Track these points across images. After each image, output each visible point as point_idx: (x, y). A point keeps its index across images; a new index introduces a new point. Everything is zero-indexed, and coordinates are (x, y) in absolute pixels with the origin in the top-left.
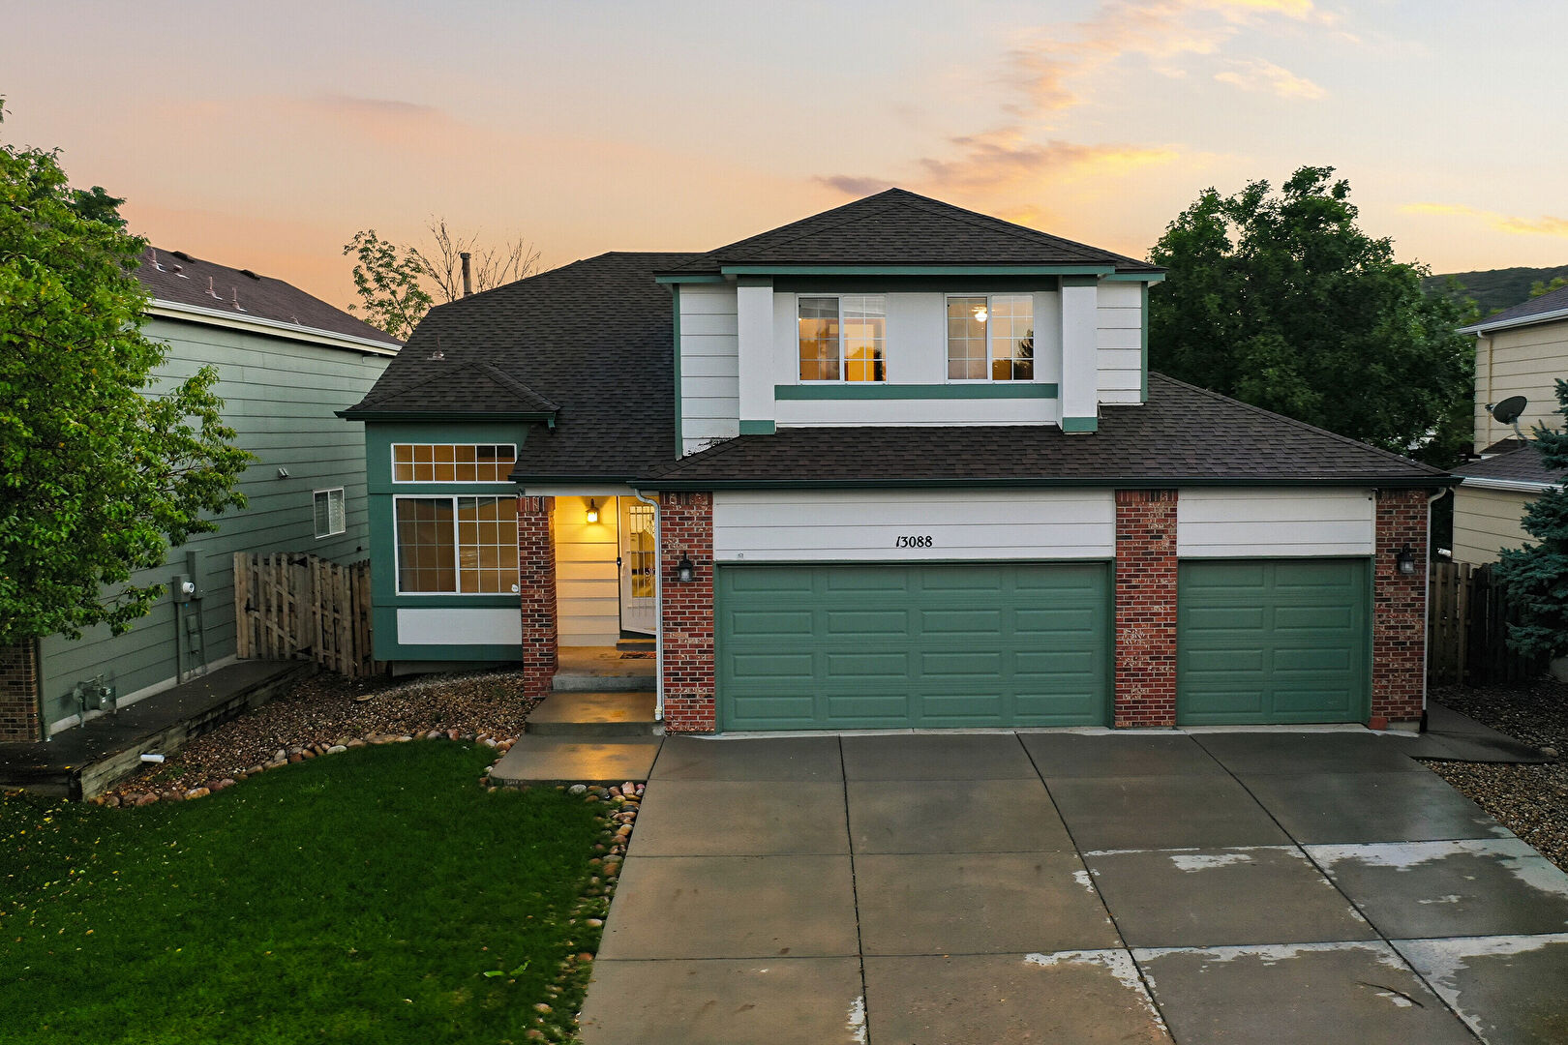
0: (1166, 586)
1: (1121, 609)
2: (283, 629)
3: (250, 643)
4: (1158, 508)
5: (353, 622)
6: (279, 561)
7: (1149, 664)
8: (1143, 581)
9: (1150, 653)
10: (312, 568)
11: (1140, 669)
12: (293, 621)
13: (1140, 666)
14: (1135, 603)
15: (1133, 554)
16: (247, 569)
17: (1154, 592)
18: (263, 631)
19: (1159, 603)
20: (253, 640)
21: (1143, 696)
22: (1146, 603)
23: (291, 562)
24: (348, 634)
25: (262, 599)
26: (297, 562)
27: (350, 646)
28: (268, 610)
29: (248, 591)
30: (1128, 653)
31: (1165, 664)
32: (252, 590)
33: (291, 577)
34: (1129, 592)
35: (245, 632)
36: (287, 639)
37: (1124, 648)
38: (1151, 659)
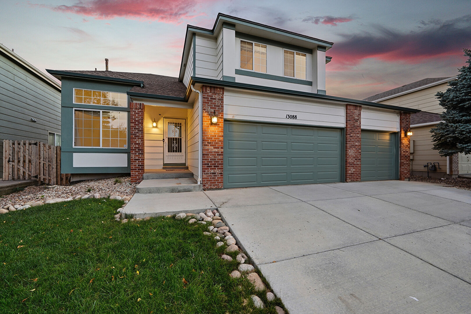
0: (359, 137)
1: (348, 143)
2: (25, 169)
3: (9, 174)
4: (357, 112)
5: (57, 166)
6: (25, 144)
7: (355, 161)
8: (353, 135)
9: (355, 158)
10: (40, 146)
11: (353, 163)
12: (30, 166)
13: (353, 162)
14: (352, 142)
15: (351, 126)
16: (10, 146)
17: (356, 138)
18: (16, 170)
19: (357, 142)
20: (11, 173)
21: (354, 172)
22: (354, 142)
23: (30, 144)
24: (55, 170)
25: (16, 157)
26: (33, 144)
27: (55, 175)
28: (19, 162)
29: (10, 155)
30: (350, 158)
31: (358, 161)
32: (11, 154)
33: (30, 150)
34: (350, 138)
35: (7, 170)
36: (27, 172)
37: (349, 156)
38: (355, 159)
